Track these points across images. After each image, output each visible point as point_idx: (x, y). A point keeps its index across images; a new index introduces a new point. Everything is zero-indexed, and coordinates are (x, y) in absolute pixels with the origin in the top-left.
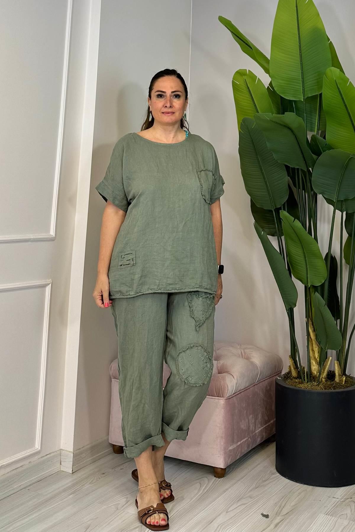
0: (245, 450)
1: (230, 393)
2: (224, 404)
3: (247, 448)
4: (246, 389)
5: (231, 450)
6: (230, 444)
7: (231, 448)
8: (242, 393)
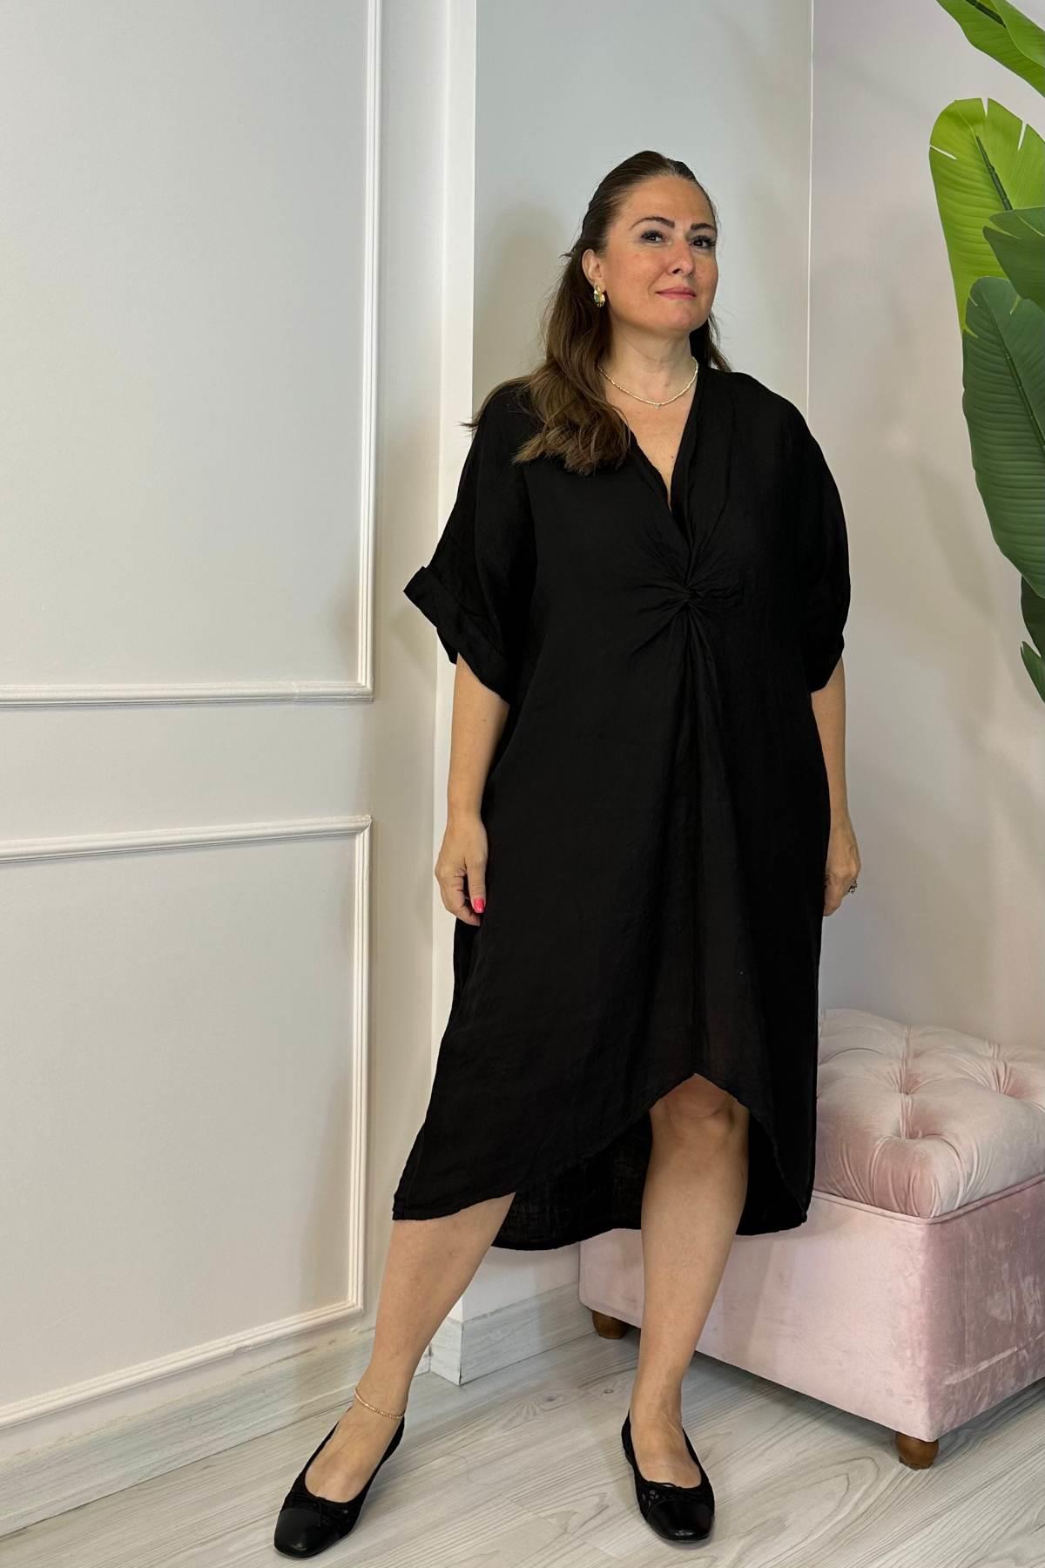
0: (1010, 1386)
1: (945, 1204)
2: (923, 1239)
3: (1017, 1380)
4: (1007, 1193)
5: (954, 1387)
6: (951, 1368)
7: (952, 1380)
8: (994, 1205)
